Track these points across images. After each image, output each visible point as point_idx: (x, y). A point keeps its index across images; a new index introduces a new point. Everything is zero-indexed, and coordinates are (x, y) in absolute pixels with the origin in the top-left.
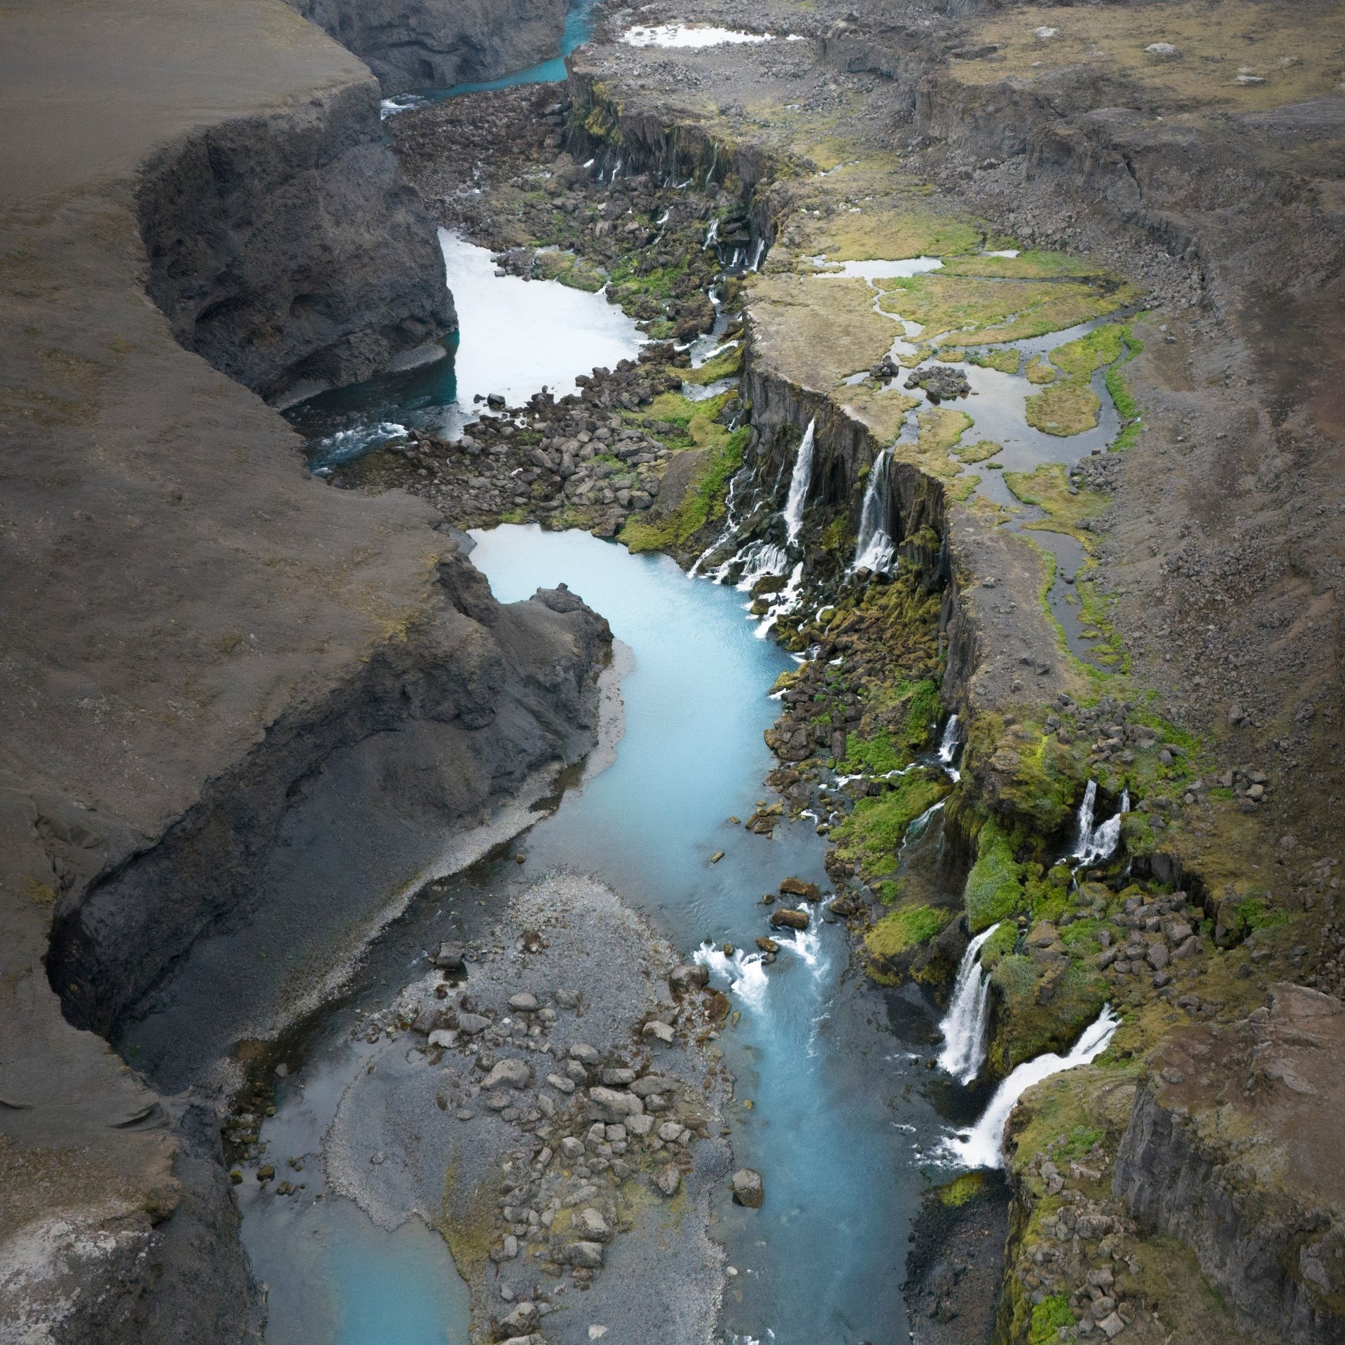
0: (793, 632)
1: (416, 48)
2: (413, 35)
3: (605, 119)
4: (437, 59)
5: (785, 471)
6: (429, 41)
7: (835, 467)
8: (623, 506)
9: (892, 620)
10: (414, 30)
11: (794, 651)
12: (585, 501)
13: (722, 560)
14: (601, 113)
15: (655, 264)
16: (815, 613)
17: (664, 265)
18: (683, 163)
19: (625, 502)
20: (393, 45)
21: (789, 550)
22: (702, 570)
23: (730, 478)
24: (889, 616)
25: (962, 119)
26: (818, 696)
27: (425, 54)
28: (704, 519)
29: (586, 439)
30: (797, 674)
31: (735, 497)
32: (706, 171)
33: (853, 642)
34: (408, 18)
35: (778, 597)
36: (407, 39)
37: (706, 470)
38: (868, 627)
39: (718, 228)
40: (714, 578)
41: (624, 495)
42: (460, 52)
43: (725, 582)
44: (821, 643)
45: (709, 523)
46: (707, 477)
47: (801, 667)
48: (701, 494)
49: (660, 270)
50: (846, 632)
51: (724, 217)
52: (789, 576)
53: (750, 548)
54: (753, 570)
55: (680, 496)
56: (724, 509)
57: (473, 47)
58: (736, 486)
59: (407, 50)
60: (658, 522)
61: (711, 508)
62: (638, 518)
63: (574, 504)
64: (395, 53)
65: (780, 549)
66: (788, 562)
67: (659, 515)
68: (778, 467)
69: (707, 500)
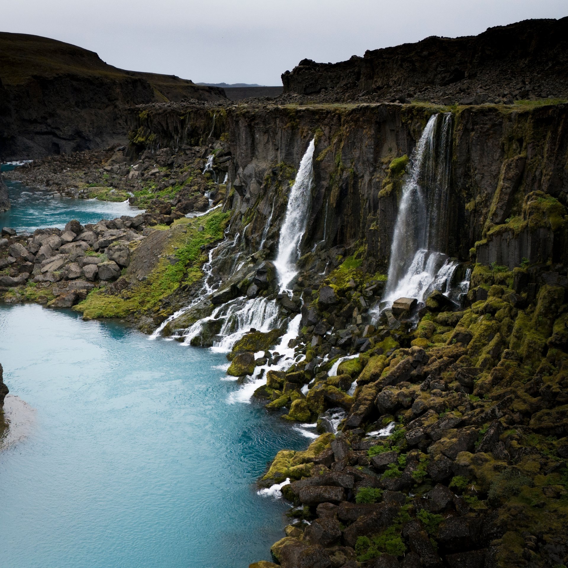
0: (295, 393)
1: (51, 136)
2: (49, 128)
3: (145, 132)
4: (62, 143)
5: (273, 221)
6: (58, 132)
7: (343, 193)
8: (88, 280)
9: (483, 356)
10: (50, 126)
11: (299, 421)
12: (49, 277)
13: (194, 319)
14: (143, 129)
15: (167, 185)
16: (327, 367)
17: (173, 185)
18: (192, 137)
19: (90, 275)
20: (37, 133)
21: (281, 300)
22: (167, 332)
23: (210, 248)
24: (476, 350)
25: (401, 66)
26: (361, 490)
27: (55, 140)
28: (176, 286)
29: (70, 239)
30: (309, 454)
31: (213, 264)
32: (207, 135)
33: (413, 396)
34: (47, 119)
35: (267, 355)
36: (46, 130)
37: (183, 241)
38: (440, 370)
39: (214, 159)
40: (182, 340)
41: (91, 269)
42: (75, 141)
43: (195, 343)
44: (346, 407)
45: (183, 289)
46: (182, 247)
47: (312, 445)
48: (174, 262)
49: (170, 188)
50: (393, 381)
51: (218, 152)
52: (284, 330)
53: (230, 304)
54: (233, 329)
55: (152, 265)
56: (199, 274)
57: (84, 138)
58: (215, 255)
59: (45, 137)
60: (124, 291)
61: (186, 275)
62: (103, 289)
63: (38, 281)
64: (38, 138)
65: (269, 300)
66: (281, 314)
67: (126, 285)
68: (265, 218)
69: (181, 267)
